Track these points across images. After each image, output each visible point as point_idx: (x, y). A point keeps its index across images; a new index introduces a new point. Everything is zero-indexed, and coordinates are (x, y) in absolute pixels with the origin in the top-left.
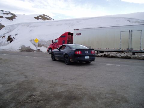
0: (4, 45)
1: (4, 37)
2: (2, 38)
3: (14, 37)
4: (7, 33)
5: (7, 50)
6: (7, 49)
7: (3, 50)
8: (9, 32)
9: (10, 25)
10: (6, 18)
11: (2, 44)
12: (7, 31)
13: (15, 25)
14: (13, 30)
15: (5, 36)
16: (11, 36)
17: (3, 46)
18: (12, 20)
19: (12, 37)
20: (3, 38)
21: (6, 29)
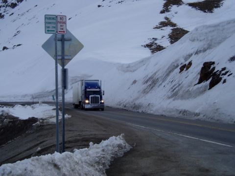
0: (188, 95)
1: (185, 67)
2: (178, 70)
3: (224, 69)
4: (197, 53)
5: (198, 114)
6: (197, 111)
7: (184, 112)
8: (205, 50)
9: (210, 26)
10: (190, 5)
11: (181, 93)
12: (197, 45)
13: (229, 23)
14: (219, 43)
15: (190, 64)
16: (213, 63)
17: (182, 98)
18: (211, 11)
19: (218, 68)
20: (184, 72)
21: (193, 41)
